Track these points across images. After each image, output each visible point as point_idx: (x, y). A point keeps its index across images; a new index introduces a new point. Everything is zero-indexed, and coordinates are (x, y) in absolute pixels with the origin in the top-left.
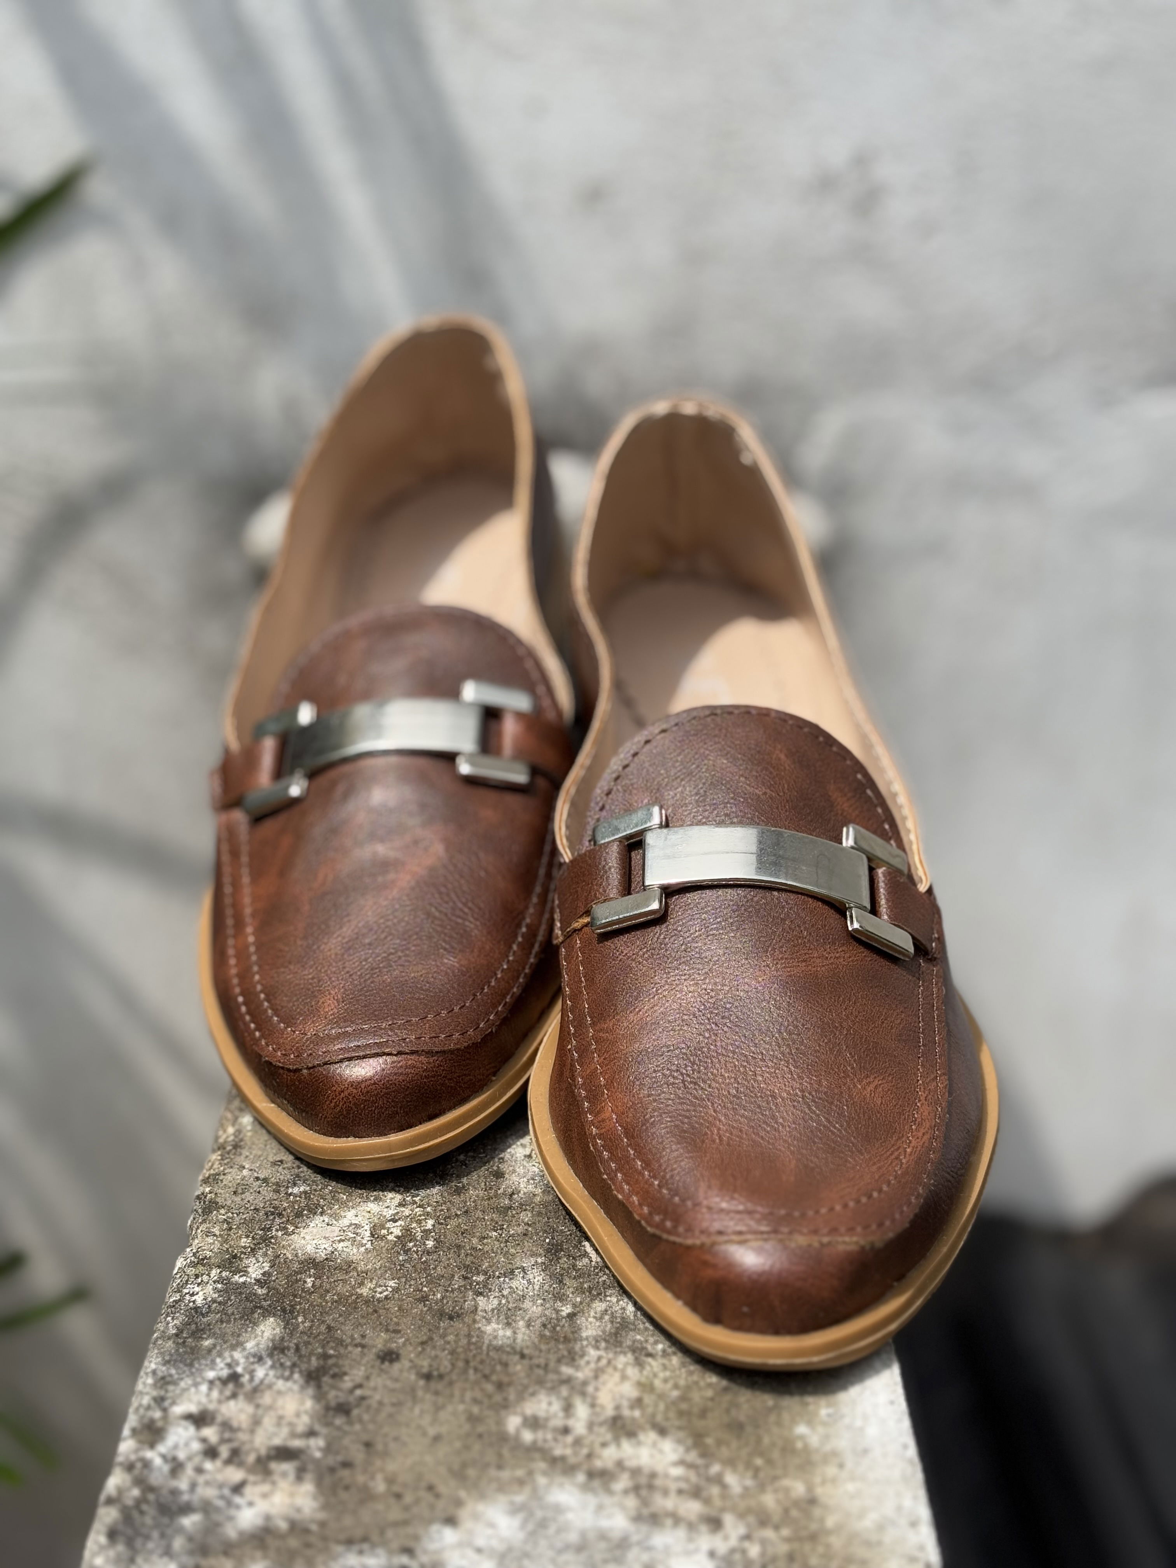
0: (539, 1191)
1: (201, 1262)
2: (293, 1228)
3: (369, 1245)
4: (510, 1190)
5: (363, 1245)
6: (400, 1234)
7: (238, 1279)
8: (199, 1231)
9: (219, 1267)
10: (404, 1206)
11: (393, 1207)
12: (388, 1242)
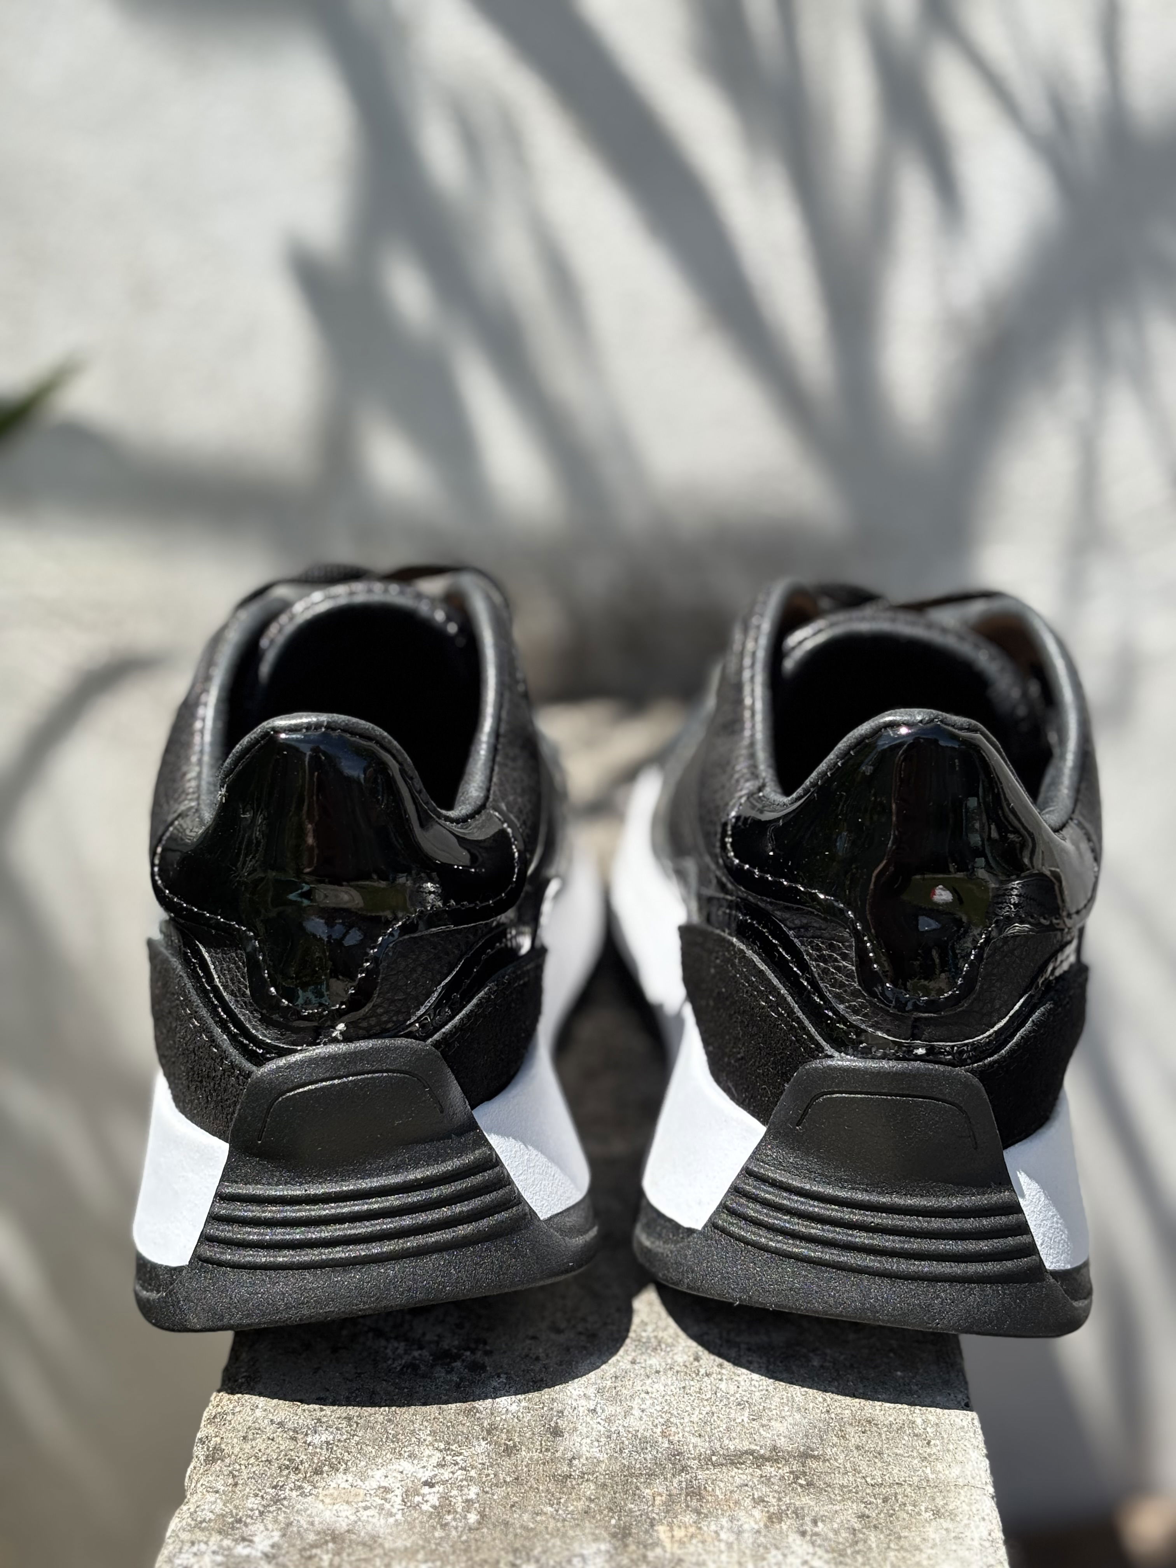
0: (603, 1457)
1: (199, 1525)
2: (310, 1487)
3: (399, 1516)
4: (569, 1455)
5: (391, 1515)
6: (437, 1504)
7: (241, 1550)
8: (199, 1485)
9: (220, 1533)
10: (443, 1466)
11: (430, 1468)
12: (422, 1513)
